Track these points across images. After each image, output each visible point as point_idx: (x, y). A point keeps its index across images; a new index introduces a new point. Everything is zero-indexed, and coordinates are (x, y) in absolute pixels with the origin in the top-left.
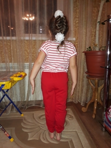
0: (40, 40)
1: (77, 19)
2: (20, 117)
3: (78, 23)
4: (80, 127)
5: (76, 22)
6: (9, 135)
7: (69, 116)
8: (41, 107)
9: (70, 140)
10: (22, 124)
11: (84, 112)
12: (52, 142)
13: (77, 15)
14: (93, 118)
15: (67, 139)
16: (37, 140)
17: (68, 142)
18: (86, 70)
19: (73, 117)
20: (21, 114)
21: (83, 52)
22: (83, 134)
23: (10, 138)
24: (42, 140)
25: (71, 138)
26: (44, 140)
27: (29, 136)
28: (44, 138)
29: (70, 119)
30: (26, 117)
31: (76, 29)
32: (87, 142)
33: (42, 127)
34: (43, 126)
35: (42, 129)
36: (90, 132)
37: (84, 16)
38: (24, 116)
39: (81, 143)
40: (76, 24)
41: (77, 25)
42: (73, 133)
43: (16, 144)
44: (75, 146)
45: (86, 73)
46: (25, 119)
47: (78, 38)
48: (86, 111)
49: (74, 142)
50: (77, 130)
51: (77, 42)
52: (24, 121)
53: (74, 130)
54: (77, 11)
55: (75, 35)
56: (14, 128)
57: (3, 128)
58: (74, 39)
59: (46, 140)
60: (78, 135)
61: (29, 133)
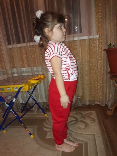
1: (100, 14)
3: (101, 18)
4: (99, 131)
5: (98, 17)
6: (30, 132)
7: (91, 119)
9: (85, 143)
10: (44, 124)
11: (110, 115)
13: (100, 10)
15: (82, 141)
17: (82, 144)
18: (109, 70)
19: (95, 120)
20: (45, 114)
21: (104, 50)
22: (101, 139)
23: (30, 134)
25: (87, 140)
27: (48, 135)
31: (99, 26)
36: (109, 137)
37: (107, 9)
38: (48, 116)
39: (96, 147)
40: (99, 19)
41: (100, 21)
42: (91, 136)
43: (36, 140)
44: (88, 149)
45: (109, 73)
46: (48, 119)
47: (102, 35)
48: (112, 115)
49: (88, 145)
50: (95, 134)
51: (101, 39)
52: (47, 121)
53: (93, 134)
54: (99, 5)
55: (99, 32)
56: (36, 127)
57: (24, 125)
58: (98, 36)
60: (95, 138)
61: (48, 132)
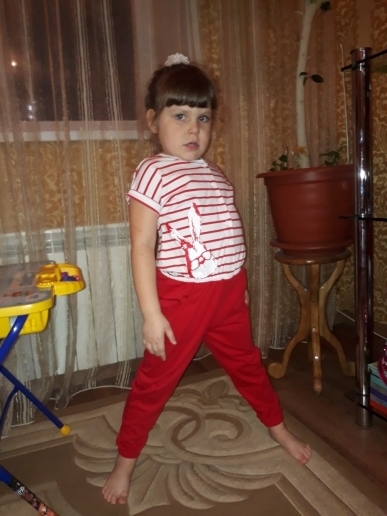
0: (96, 141)
2: (57, 437)
6: (55, 514)
8: (121, 387)
9: (279, 479)
10: (79, 463)
11: (278, 377)
12: (222, 499)
13: (214, 53)
14: (315, 392)
16: (163, 506)
17: (273, 487)
20: (60, 425)
21: (259, 176)
24: (184, 501)
25: (278, 470)
26: (192, 499)
27: (131, 500)
28: (186, 494)
29: (244, 411)
30: (80, 432)
32: (333, 471)
33: (158, 455)
34: (160, 451)
35: (161, 464)
45: (273, 244)
48: (282, 375)
54: (213, 38)
57: (30, 492)
59: (197, 498)
